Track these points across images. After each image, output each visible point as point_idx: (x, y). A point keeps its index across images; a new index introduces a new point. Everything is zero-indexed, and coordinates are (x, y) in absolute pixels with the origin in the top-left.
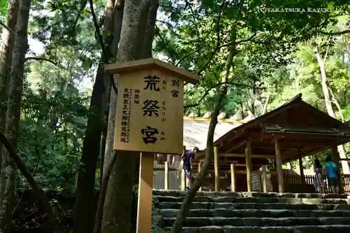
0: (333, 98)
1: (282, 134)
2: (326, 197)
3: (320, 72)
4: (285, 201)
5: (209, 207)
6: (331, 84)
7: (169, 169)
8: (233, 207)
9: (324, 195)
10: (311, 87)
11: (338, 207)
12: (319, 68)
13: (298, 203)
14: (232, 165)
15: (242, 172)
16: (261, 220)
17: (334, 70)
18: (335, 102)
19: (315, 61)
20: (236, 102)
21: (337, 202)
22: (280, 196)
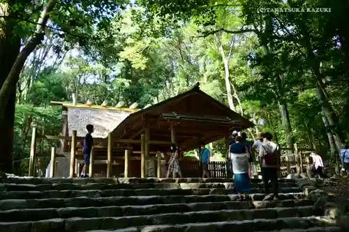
0: (235, 94)
1: (177, 120)
2: (207, 181)
3: (224, 69)
4: (162, 186)
5: (68, 195)
6: (233, 80)
7: (56, 156)
8: (98, 195)
9: (205, 179)
10: (216, 82)
11: (214, 192)
12: (223, 65)
13: (176, 188)
14: (126, 151)
15: (137, 158)
16: (120, 209)
17: (236, 67)
18: (236, 97)
19: (221, 59)
20: (151, 94)
21: (215, 186)
22: (159, 182)
